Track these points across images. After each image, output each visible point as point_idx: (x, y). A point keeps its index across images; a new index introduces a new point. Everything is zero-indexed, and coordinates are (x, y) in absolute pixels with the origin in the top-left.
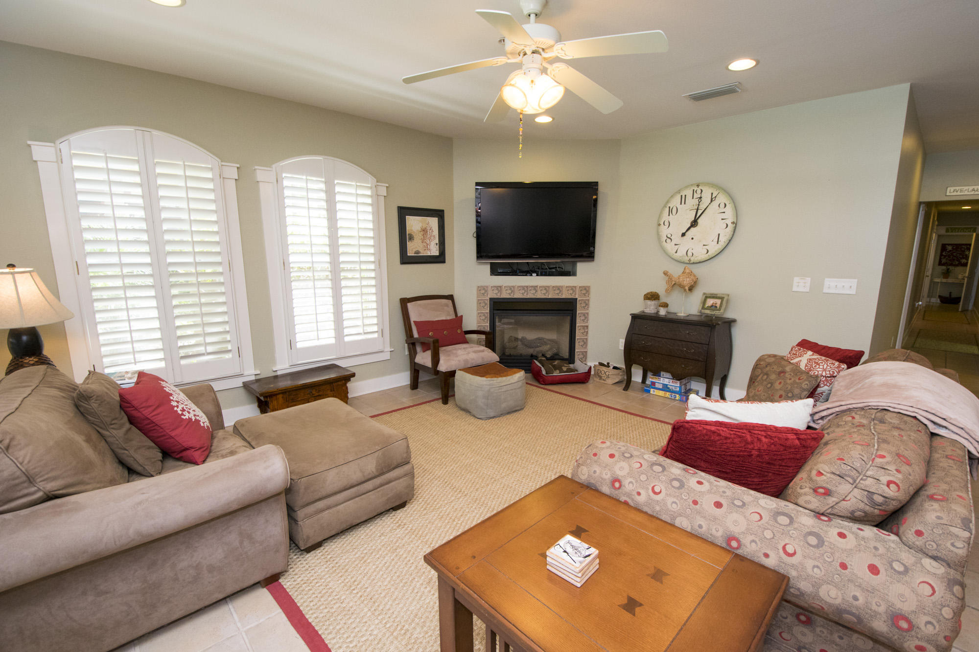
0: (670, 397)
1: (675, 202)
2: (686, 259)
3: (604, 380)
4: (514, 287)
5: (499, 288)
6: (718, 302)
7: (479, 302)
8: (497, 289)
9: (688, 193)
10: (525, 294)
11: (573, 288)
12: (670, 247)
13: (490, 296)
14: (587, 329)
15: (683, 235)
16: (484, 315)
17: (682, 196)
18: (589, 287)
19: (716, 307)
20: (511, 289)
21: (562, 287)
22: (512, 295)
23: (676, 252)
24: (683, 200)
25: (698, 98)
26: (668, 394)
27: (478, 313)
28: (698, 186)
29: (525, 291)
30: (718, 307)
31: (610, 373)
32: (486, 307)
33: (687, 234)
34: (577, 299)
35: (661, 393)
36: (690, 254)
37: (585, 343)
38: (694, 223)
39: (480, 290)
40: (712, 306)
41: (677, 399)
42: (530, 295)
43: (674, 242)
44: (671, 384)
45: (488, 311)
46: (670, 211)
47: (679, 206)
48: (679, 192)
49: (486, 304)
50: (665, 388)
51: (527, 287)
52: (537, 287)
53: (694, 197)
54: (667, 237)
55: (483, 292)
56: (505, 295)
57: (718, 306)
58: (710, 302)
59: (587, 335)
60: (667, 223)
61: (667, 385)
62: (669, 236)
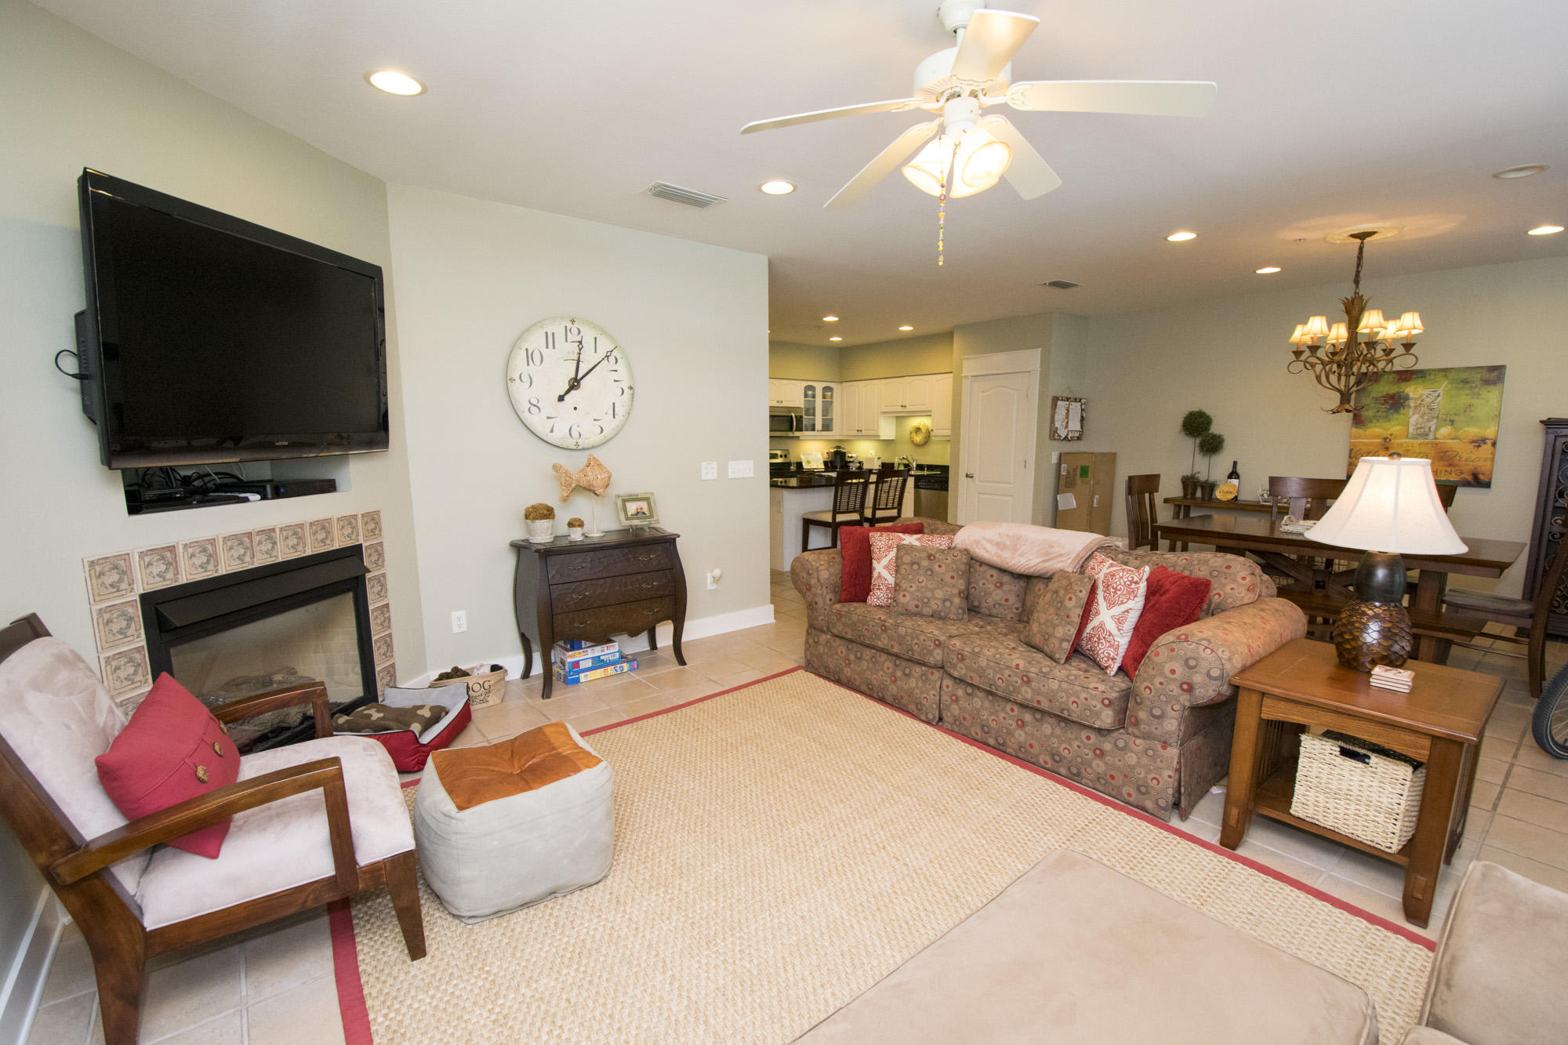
0: (615, 673)
1: (536, 341)
2: (571, 443)
3: (483, 701)
4: (212, 542)
5: (167, 554)
6: (644, 505)
7: (105, 618)
8: (163, 558)
9: (558, 329)
10: (247, 559)
11: (349, 521)
12: (537, 421)
13: (140, 588)
14: (388, 611)
15: (561, 398)
16: (131, 660)
17: (547, 333)
18: (378, 512)
19: (644, 513)
20: (204, 550)
21: (329, 521)
22: (211, 567)
23: (552, 431)
24: (550, 340)
25: (665, 193)
26: (610, 670)
27: (108, 660)
28: (573, 321)
29: (247, 548)
30: (647, 513)
31: (492, 683)
32: (130, 632)
33: (566, 398)
34: (361, 545)
35: (599, 673)
36: (575, 433)
37: (388, 642)
38: (575, 384)
39: (101, 574)
40: (638, 513)
41: (625, 670)
42: (261, 559)
43: (545, 413)
44: (606, 652)
45: (142, 641)
46: (530, 357)
47: (545, 352)
48: (540, 323)
49: (131, 619)
50: (599, 663)
51: (249, 535)
52: (273, 530)
53: (569, 340)
54: (530, 403)
55: (115, 577)
56: (188, 573)
57: (646, 510)
58: (632, 508)
59: (389, 627)
60: (525, 378)
61: (599, 657)
62: (534, 402)
